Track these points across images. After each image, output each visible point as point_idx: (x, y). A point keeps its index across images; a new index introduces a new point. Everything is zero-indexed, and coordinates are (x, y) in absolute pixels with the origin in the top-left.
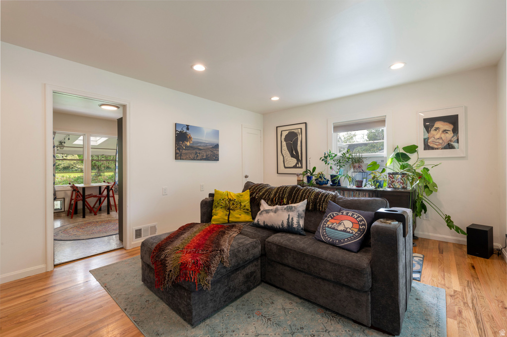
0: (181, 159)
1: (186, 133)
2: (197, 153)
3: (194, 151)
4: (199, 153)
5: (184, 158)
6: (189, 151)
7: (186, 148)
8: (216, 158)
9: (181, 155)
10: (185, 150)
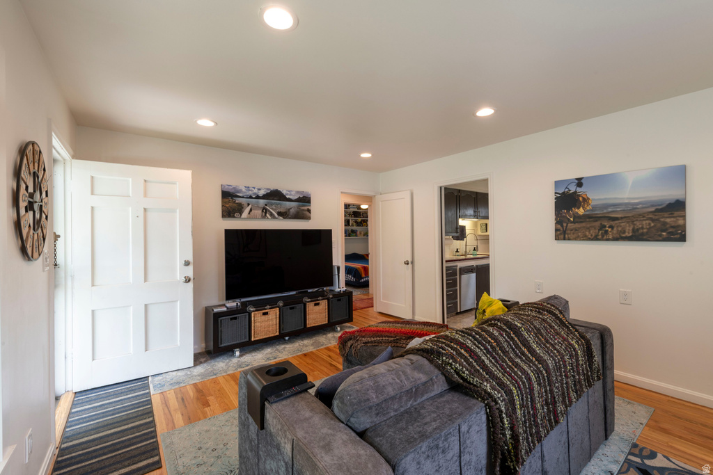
0: (564, 239)
1: (575, 192)
2: (605, 226)
3: (597, 224)
4: (611, 227)
5: (572, 236)
6: (584, 224)
7: (577, 220)
8: (678, 235)
9: (564, 232)
10: (574, 222)
